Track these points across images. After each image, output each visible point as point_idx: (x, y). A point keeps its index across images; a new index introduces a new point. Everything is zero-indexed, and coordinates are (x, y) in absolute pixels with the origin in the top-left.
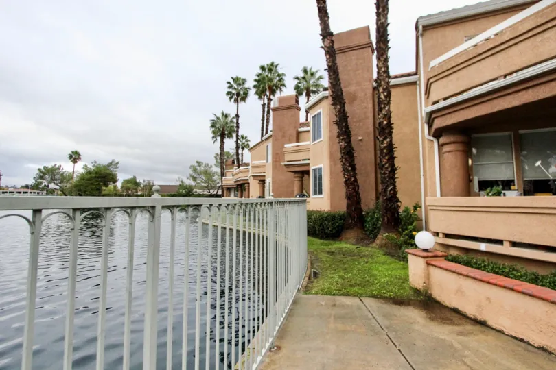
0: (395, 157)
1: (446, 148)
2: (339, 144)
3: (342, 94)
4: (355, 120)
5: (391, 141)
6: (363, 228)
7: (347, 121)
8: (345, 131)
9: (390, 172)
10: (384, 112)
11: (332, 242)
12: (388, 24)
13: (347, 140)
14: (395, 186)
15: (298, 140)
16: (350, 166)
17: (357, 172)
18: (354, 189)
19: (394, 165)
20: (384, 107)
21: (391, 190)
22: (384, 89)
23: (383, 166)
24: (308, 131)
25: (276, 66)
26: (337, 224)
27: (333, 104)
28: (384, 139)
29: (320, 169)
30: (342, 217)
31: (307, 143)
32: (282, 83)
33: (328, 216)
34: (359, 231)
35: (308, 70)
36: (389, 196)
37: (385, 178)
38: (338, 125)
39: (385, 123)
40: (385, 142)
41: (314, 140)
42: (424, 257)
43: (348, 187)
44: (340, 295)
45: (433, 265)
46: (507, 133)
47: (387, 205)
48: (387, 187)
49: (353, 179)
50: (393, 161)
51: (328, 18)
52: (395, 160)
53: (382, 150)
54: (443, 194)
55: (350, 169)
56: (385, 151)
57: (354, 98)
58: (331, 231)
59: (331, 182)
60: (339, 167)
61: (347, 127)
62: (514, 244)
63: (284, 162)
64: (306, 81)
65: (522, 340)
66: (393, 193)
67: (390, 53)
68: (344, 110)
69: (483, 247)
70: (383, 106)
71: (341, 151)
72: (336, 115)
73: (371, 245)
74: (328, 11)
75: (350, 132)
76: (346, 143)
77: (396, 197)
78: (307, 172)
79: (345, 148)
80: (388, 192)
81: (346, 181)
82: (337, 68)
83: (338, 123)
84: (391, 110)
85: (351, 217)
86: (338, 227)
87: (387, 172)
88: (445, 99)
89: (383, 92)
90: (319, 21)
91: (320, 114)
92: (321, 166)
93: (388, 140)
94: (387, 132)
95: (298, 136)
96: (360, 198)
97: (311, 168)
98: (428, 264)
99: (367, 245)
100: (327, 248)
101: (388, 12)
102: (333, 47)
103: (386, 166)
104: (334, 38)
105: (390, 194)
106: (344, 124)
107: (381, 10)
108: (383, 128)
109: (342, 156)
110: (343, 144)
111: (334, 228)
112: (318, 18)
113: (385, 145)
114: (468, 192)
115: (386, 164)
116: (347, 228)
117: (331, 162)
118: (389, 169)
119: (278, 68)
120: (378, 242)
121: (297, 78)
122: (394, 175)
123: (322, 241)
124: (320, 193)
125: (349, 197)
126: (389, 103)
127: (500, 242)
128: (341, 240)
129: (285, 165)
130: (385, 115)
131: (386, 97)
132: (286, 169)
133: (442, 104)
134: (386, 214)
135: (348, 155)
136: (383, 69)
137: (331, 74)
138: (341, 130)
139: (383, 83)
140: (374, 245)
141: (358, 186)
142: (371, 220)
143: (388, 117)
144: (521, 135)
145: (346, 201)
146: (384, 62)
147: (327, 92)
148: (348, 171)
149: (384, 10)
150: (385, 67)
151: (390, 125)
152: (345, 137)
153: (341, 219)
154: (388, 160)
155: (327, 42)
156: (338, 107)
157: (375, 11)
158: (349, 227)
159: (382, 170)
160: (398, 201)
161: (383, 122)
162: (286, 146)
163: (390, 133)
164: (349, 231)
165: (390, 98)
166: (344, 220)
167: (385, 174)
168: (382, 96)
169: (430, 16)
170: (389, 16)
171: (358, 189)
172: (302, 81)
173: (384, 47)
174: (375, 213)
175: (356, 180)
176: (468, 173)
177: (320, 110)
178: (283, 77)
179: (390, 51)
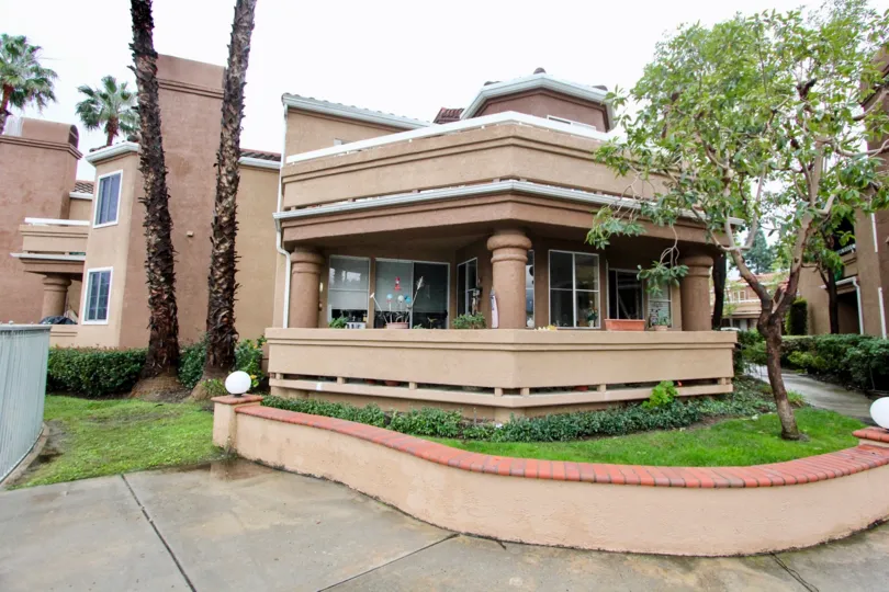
0: (236, 271)
1: (297, 267)
2: (145, 238)
3: (162, 157)
4: (184, 202)
5: (232, 246)
6: (177, 374)
7: (166, 203)
8: (161, 219)
9: (225, 290)
10: (225, 203)
11: (111, 401)
12: (245, 83)
13: (164, 234)
14: (231, 311)
15: (65, 214)
16: (163, 275)
17: (175, 285)
18: (167, 313)
19: (234, 281)
20: (226, 197)
21: (224, 316)
22: (229, 172)
23: (216, 280)
24: (90, 200)
25: (33, 50)
26: (127, 370)
27: (141, 170)
28: (222, 242)
29: (106, 275)
30: (140, 359)
31: (86, 223)
32: (45, 88)
33: (109, 357)
34: (169, 380)
35: (118, 84)
36: (219, 326)
37: (217, 299)
38: (148, 206)
39: (225, 219)
40: (222, 247)
41: (100, 221)
42: (232, 404)
43: (156, 309)
44: (87, 478)
45: (243, 413)
46: (365, 259)
47: (216, 337)
48: (219, 311)
49: (166, 297)
50: (233, 276)
51: (152, 26)
52: (236, 275)
53: (215, 258)
54: (291, 323)
55: (162, 279)
56: (221, 260)
57: (185, 169)
58: (114, 382)
59: (126, 299)
60: (144, 274)
61: (165, 212)
62: (348, 380)
63: (21, 251)
64: (110, 104)
65: (309, 476)
66: (228, 321)
67: (243, 123)
68: (163, 184)
69: (319, 386)
70: (224, 194)
71: (148, 249)
72: (146, 190)
73: (185, 400)
74: (153, 15)
75: (169, 220)
76: (159, 237)
77: (231, 327)
78: (79, 277)
79: (155, 245)
80: (219, 320)
81: (153, 298)
82: (157, 113)
83: (149, 204)
84: (237, 202)
85: (155, 357)
86: (130, 373)
87: (221, 290)
88: (299, 208)
89: (226, 175)
90: (132, 23)
91: (118, 177)
92: (111, 269)
93: (227, 245)
94: (226, 232)
95: (67, 207)
96: (176, 328)
97: (87, 272)
98: (237, 412)
99: (178, 400)
100: (96, 412)
101: (247, 66)
102: (153, 77)
103: (220, 282)
104: (157, 63)
105: (221, 321)
106: (159, 207)
107: (235, 59)
108: (221, 227)
109: (150, 258)
110: (154, 239)
111: (120, 377)
112: (131, 18)
113: (222, 251)
114: (317, 322)
115: (220, 278)
116: (147, 377)
117: (128, 263)
118: (225, 286)
119: (37, 54)
120: (195, 393)
121: (89, 92)
122: (232, 295)
123: (91, 402)
124: (102, 315)
125: (155, 325)
126: (234, 192)
127: (333, 379)
128: (131, 398)
129: (21, 259)
130: (226, 209)
131: (230, 183)
132: (24, 267)
133: (294, 213)
134: (213, 351)
135: (163, 258)
136: (230, 143)
137: (145, 119)
138: (154, 215)
139: (227, 161)
140: (190, 398)
141: (176, 309)
142: (191, 361)
143: (231, 212)
144: (378, 263)
145: (149, 332)
146: (233, 133)
147: (137, 145)
148: (159, 283)
149: (240, 62)
150: (233, 140)
151: (232, 223)
152: (159, 228)
153: (136, 362)
154: (225, 273)
155: (144, 65)
156: (152, 176)
157: (228, 56)
158: (151, 374)
159: (213, 286)
160: (234, 332)
161: (221, 217)
162: (27, 220)
163: (232, 235)
164: (150, 381)
165: (237, 186)
166: (143, 363)
167: (217, 292)
168: (224, 180)
169: (297, 96)
170: (248, 72)
171: (175, 313)
172: (100, 100)
173: (234, 113)
174: (200, 350)
175: (172, 299)
176: (319, 300)
177: (121, 171)
178: (50, 79)
179: (243, 120)
